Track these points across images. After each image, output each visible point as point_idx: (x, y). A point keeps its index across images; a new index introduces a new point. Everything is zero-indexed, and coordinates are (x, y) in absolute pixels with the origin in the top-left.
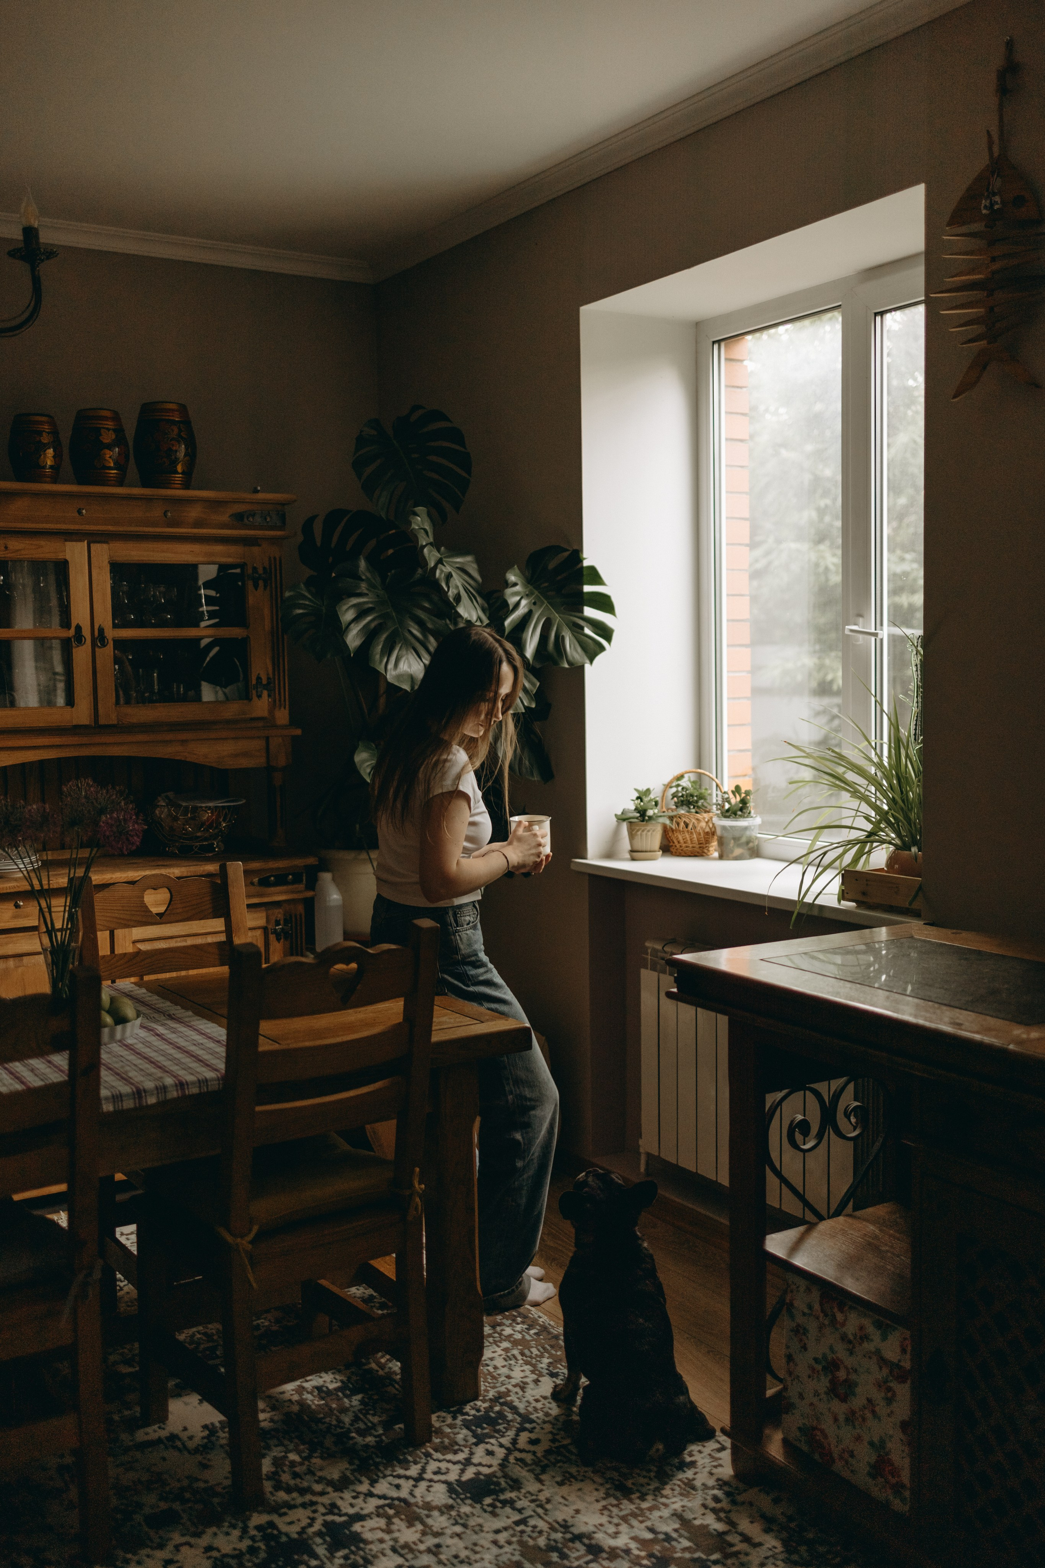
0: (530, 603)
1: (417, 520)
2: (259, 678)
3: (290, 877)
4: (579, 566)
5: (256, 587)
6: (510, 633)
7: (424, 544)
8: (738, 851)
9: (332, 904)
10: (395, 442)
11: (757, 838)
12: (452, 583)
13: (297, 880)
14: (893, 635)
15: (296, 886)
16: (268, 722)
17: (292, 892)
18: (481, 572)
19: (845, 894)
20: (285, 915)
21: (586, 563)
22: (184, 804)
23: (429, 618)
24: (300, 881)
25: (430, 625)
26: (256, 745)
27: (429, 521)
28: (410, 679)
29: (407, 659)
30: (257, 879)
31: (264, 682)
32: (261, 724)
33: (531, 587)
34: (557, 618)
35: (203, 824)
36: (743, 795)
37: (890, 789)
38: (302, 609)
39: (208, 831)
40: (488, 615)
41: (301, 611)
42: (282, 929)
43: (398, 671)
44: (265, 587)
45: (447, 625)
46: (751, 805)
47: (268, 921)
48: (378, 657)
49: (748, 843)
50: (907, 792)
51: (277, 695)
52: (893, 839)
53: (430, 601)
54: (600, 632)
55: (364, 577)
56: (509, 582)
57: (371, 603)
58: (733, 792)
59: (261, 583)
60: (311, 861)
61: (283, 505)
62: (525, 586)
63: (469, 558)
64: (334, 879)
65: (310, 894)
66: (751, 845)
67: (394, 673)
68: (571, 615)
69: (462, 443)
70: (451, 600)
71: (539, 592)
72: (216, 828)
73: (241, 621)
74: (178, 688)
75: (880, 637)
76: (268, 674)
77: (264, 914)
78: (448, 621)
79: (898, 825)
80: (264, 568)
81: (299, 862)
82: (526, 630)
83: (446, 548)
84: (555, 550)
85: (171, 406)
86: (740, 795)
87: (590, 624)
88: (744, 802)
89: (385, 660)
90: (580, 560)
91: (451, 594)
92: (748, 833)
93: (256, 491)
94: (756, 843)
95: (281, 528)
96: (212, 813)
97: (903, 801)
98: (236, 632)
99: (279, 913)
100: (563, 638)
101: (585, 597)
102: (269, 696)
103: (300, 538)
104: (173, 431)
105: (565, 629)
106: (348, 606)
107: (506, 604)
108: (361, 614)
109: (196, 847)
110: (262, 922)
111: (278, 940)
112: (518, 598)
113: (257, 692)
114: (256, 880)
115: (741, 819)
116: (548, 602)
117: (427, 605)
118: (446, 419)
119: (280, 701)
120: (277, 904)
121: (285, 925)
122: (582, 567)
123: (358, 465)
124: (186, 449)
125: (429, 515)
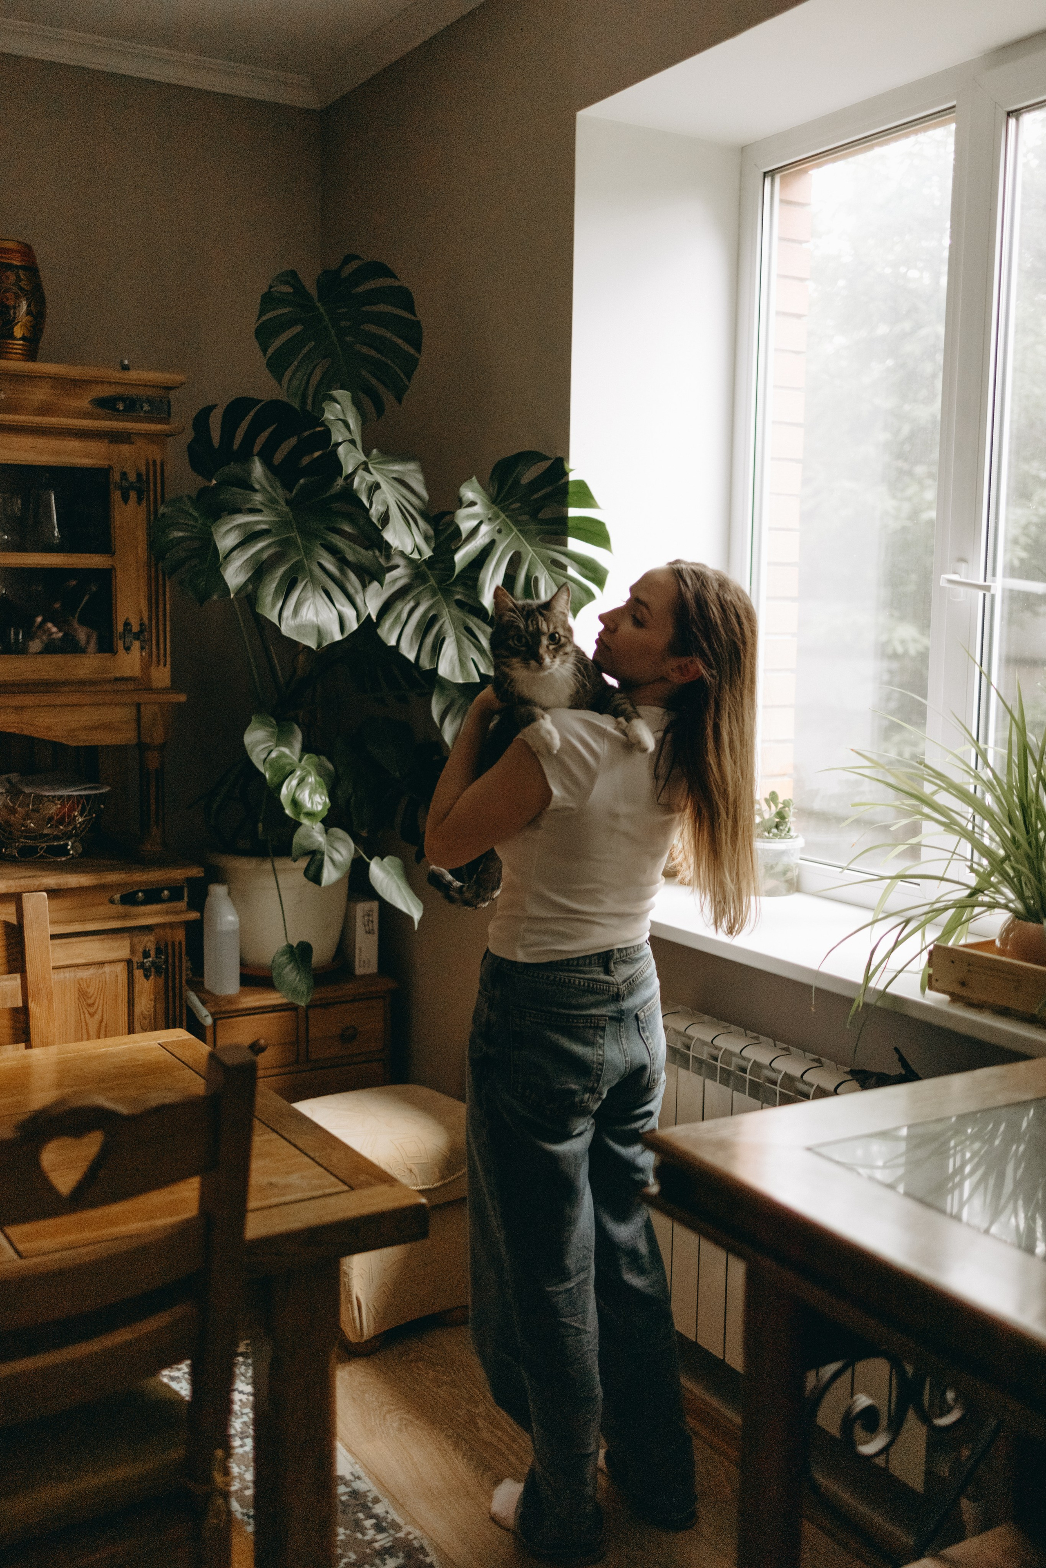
0: (493, 530)
1: (335, 408)
2: (127, 624)
3: (166, 892)
4: (563, 481)
5: (126, 499)
6: (464, 570)
7: (340, 440)
8: (770, 883)
9: (224, 928)
10: (319, 305)
11: (797, 865)
12: (377, 497)
13: (177, 894)
14: (1011, 591)
15: (173, 905)
16: (142, 684)
17: (168, 913)
18: (428, 486)
19: (934, 982)
20: (157, 943)
21: (572, 477)
22: (28, 790)
23: (351, 548)
24: (180, 898)
25: (350, 557)
26: (121, 714)
27: (354, 409)
28: (316, 633)
29: (314, 603)
30: (119, 896)
31: (135, 628)
32: (131, 687)
33: (496, 508)
34: (529, 552)
35: (51, 819)
36: (780, 806)
37: (1007, 822)
38: (182, 531)
39: (57, 827)
40: (433, 545)
41: (180, 534)
42: (153, 963)
43: (298, 620)
44: (139, 501)
45: (374, 556)
46: (791, 819)
47: (133, 951)
48: (269, 599)
49: (785, 873)
50: (1037, 832)
51: (154, 647)
52: (1011, 901)
53: (353, 522)
54: (590, 574)
55: (257, 487)
56: (464, 499)
57: (265, 522)
58: (766, 800)
59: (133, 495)
60: (195, 872)
61: (169, 388)
62: (489, 508)
63: (412, 466)
64: (229, 894)
65: (194, 915)
66: (789, 875)
67: (292, 623)
68: (549, 549)
69: (410, 307)
70: (375, 520)
71: (507, 516)
72: (69, 824)
73: (105, 547)
74: (16, 635)
75: (992, 591)
76: (142, 619)
77: (127, 943)
78: (377, 553)
79: (1020, 881)
80: (139, 475)
81: (178, 874)
82: (485, 567)
83: (381, 451)
84: (530, 457)
85: (11, 245)
86: (776, 806)
87: (575, 561)
88: (781, 815)
89: (280, 604)
90: (565, 474)
91: (375, 512)
92: (785, 859)
93: (126, 368)
94: (796, 873)
95: (166, 420)
96: (63, 804)
97: (1030, 844)
98: (94, 561)
99: (148, 941)
100: (536, 579)
101: (570, 524)
102: (142, 648)
103: (189, 435)
104: (8, 279)
105: (539, 567)
106: (231, 525)
107: (458, 531)
108: (250, 537)
109: (41, 849)
110: (125, 953)
111: (147, 977)
112: (475, 523)
113: (124, 643)
114: (117, 897)
115: (777, 840)
116: (520, 531)
117: (348, 528)
118: (392, 275)
119: (158, 655)
120: (147, 929)
121: (157, 957)
122: (567, 482)
123: (264, 334)
124: (29, 306)
125: (356, 402)
